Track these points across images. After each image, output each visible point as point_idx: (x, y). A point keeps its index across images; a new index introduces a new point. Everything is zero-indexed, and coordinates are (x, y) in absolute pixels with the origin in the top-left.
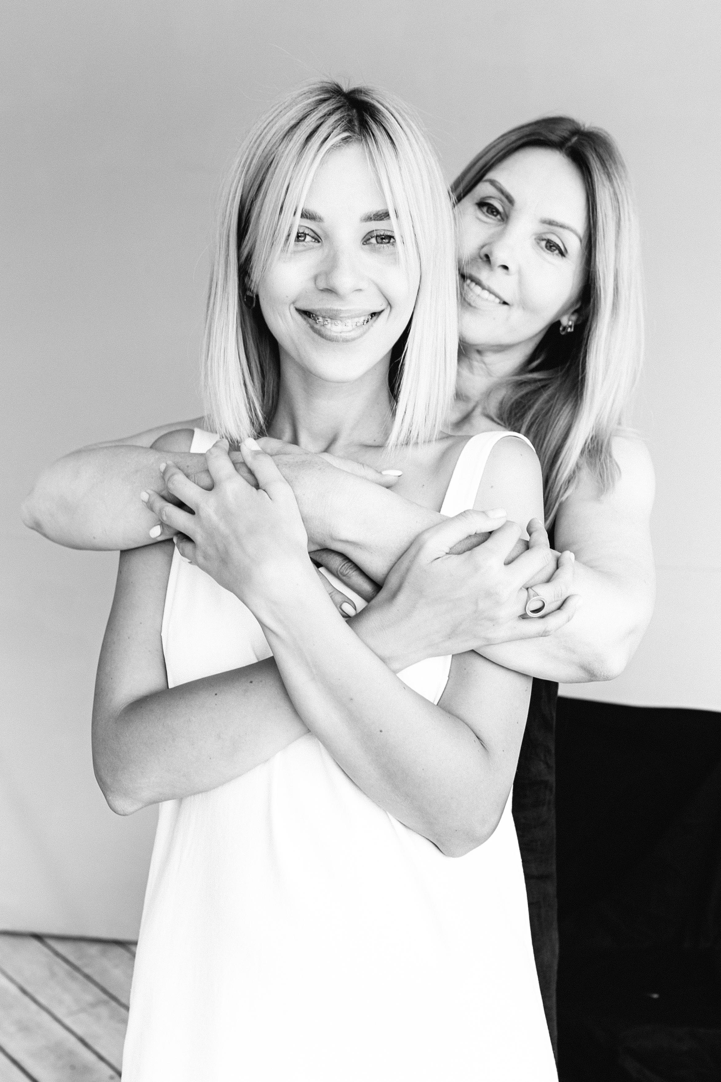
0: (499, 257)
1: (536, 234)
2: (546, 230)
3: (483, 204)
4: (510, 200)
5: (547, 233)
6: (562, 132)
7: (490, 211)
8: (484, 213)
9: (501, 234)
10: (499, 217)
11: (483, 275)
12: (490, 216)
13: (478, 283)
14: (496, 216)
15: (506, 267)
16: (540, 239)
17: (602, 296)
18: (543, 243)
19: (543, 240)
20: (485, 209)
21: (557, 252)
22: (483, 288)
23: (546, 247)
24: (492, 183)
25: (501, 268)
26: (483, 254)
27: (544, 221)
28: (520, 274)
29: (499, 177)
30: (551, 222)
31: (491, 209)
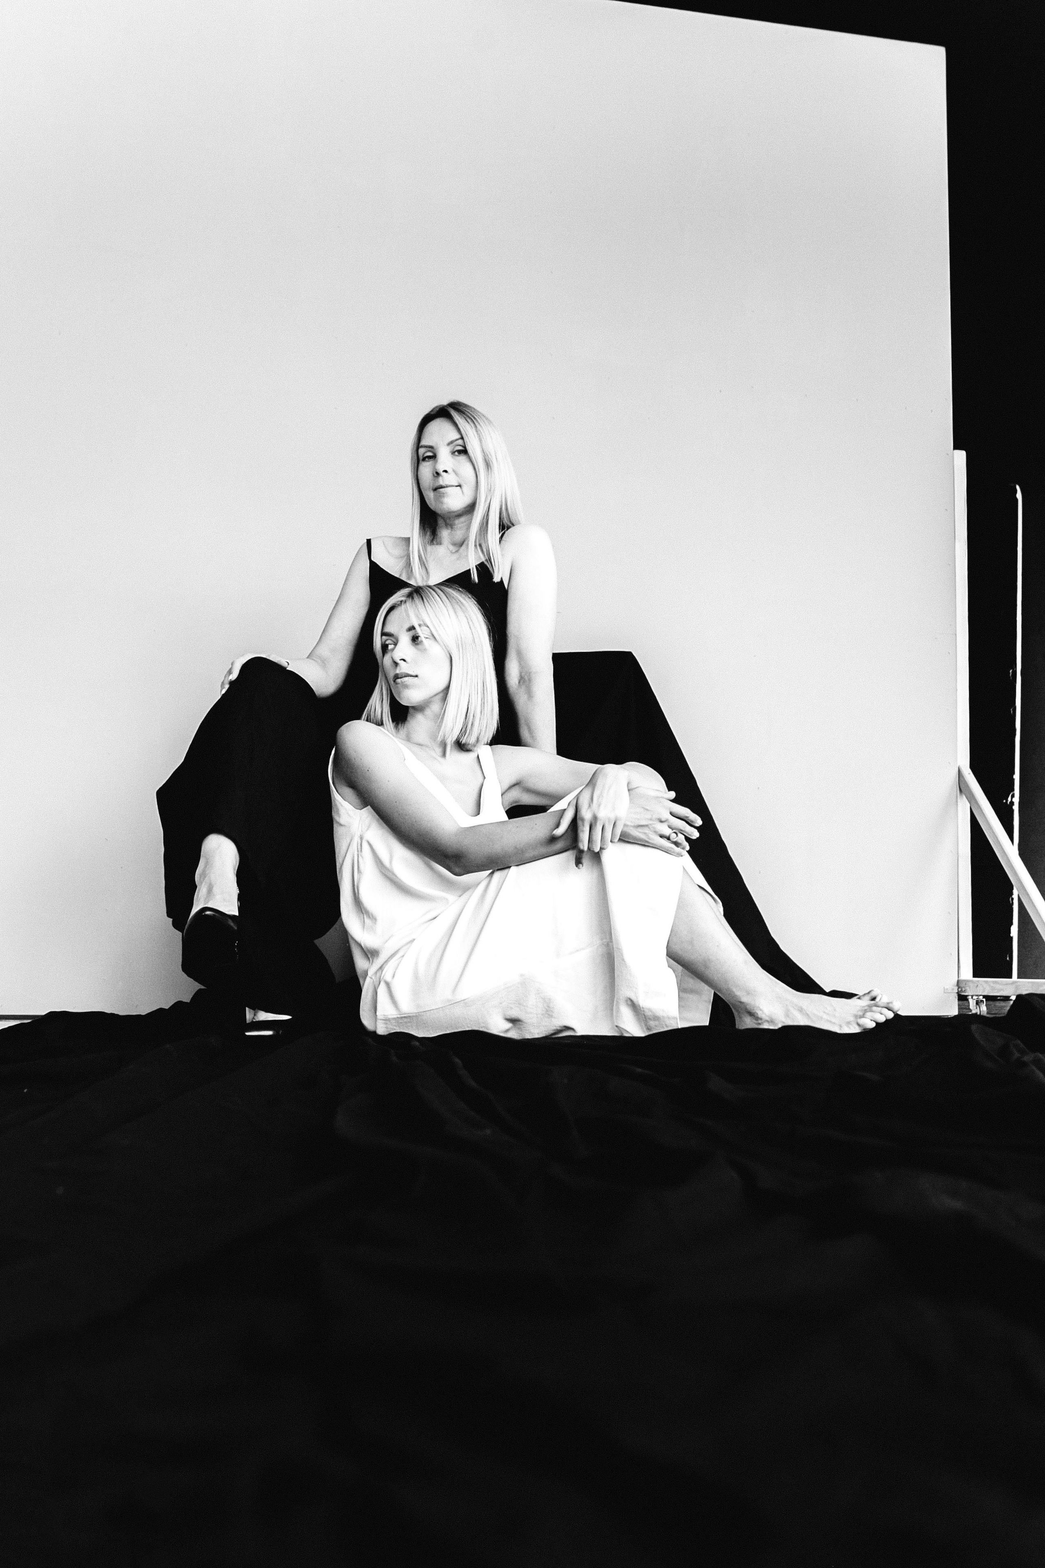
0: (440, 468)
1: (450, 452)
2: (453, 448)
3: (424, 459)
4: (431, 447)
6: (437, 411)
8: (427, 461)
9: (437, 462)
10: (432, 458)
11: (441, 481)
12: (430, 460)
13: (442, 487)
18: (456, 453)
19: (454, 452)
20: (427, 459)
21: (462, 453)
22: (445, 487)
23: (458, 453)
24: (422, 447)
25: (445, 473)
26: (436, 475)
27: (449, 444)
28: (454, 471)
29: (423, 443)
30: (452, 442)
31: (430, 457)
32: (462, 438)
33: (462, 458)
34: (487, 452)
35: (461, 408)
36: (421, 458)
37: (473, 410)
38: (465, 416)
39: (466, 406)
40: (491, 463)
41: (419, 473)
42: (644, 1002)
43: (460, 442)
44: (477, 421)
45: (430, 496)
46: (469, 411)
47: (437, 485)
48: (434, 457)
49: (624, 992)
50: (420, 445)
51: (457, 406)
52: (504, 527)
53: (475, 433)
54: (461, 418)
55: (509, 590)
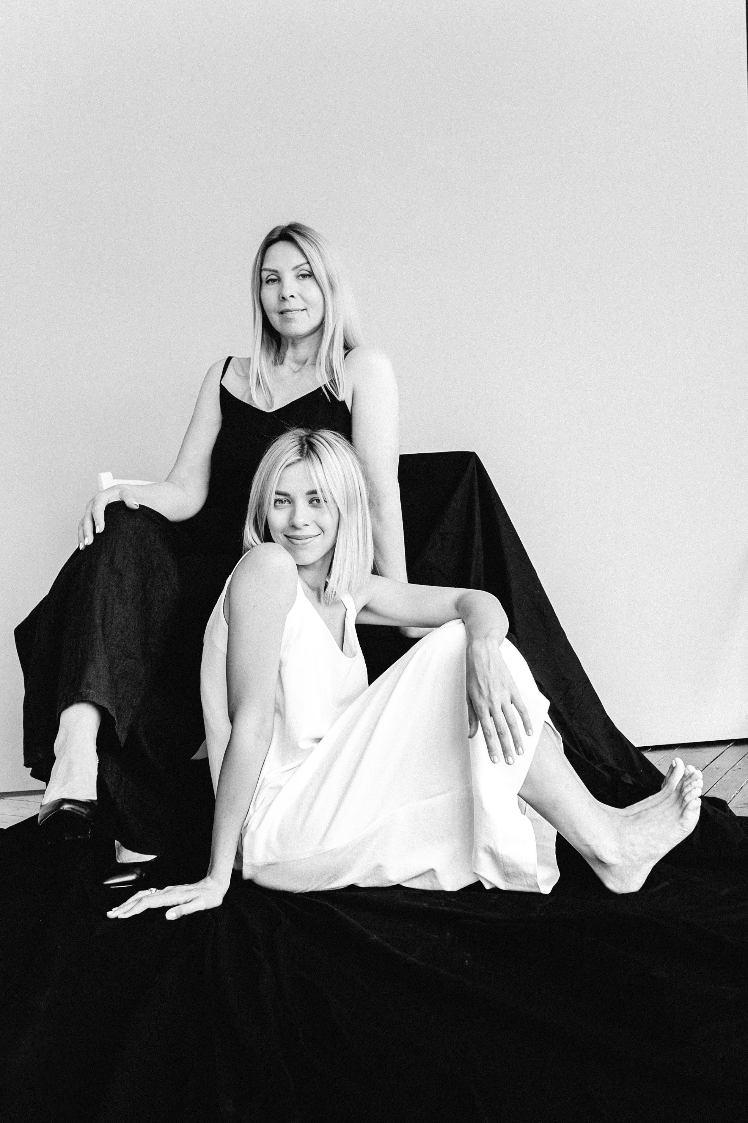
0: (287, 293)
1: (295, 276)
2: (298, 272)
3: (267, 282)
4: (276, 271)
5: (299, 272)
6: (278, 233)
7: (273, 282)
8: (271, 284)
9: (282, 287)
10: (277, 281)
11: (287, 306)
12: (274, 283)
13: (288, 311)
14: (276, 281)
15: (292, 296)
16: (298, 276)
17: (337, 281)
18: (301, 277)
19: (299, 276)
20: (270, 282)
21: (308, 277)
22: (291, 311)
23: (302, 277)
24: (265, 270)
25: (291, 298)
26: (281, 299)
27: (294, 269)
28: (300, 295)
29: (266, 266)
30: (297, 267)
31: (273, 280)
32: (308, 263)
33: (308, 281)
34: (332, 276)
35: (302, 231)
36: (264, 281)
37: (313, 232)
38: (308, 240)
39: (306, 228)
40: (335, 286)
41: (262, 294)
42: (503, 850)
43: (307, 267)
44: (319, 244)
45: (275, 319)
46: (310, 234)
47: (283, 308)
48: (279, 280)
49: (483, 840)
50: (262, 269)
51: (294, 228)
52: (347, 348)
53: (319, 257)
54: (304, 242)
55: (353, 412)
